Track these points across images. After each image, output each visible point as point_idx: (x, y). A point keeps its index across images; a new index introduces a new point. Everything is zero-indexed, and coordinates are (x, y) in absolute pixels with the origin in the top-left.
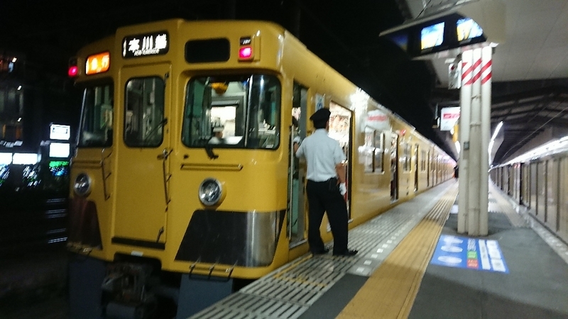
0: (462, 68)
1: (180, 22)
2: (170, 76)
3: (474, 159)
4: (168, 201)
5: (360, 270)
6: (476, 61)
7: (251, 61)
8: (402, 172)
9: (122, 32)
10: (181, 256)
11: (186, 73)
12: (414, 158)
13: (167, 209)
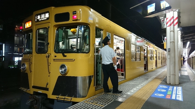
0: (166, 20)
1: (53, 7)
2: (50, 27)
3: (172, 55)
4: (49, 73)
5: (120, 100)
6: (171, 17)
7: (77, 20)
8: (149, 61)
9: (35, 13)
10: (54, 94)
11: (55, 26)
12: (155, 55)
13: (49, 76)
